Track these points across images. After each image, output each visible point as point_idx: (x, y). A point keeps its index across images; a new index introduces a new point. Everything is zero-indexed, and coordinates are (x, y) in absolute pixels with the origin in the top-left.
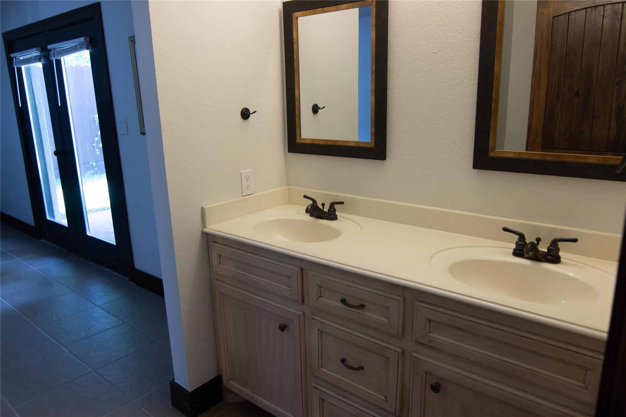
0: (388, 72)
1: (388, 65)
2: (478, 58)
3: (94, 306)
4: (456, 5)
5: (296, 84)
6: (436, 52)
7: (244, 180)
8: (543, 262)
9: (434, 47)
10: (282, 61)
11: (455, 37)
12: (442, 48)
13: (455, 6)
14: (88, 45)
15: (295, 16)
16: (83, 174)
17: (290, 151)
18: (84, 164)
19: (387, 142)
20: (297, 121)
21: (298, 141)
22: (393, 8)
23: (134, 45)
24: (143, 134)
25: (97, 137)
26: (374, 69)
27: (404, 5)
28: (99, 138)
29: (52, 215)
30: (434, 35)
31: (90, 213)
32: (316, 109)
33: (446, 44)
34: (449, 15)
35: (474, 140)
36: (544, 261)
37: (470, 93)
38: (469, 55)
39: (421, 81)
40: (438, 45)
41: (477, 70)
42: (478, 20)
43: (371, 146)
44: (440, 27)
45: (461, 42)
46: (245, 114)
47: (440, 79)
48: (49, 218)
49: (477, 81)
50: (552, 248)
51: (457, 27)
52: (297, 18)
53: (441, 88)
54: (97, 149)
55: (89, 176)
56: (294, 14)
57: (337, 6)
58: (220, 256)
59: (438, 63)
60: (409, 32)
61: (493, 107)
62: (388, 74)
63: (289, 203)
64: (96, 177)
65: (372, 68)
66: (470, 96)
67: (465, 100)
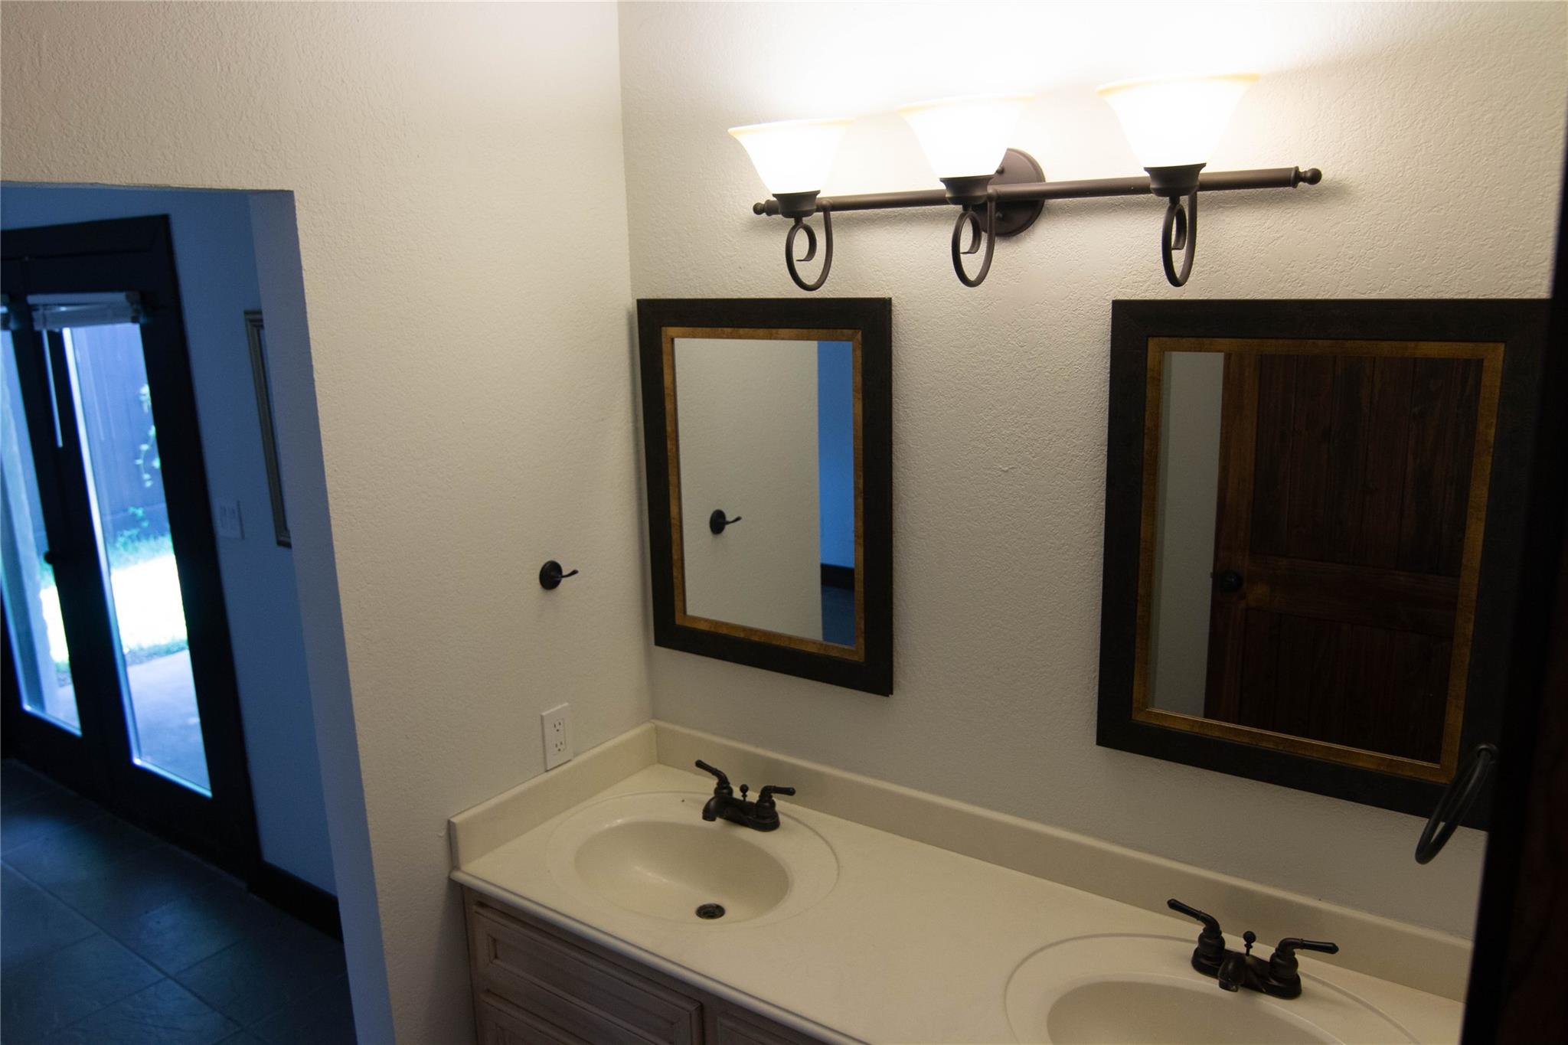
0: (894, 496)
1: (895, 481)
2: (1104, 498)
3: (162, 976)
4: (1050, 373)
5: (672, 490)
6: (1007, 468)
7: (549, 730)
8: (1262, 992)
9: (1000, 458)
10: (636, 430)
11: (1049, 444)
12: (1020, 462)
13: (1047, 374)
14: (137, 311)
15: (666, 335)
16: (110, 539)
17: (659, 642)
18: (113, 513)
19: (895, 654)
20: (675, 574)
21: (679, 621)
22: (904, 353)
23: (258, 331)
24: (285, 544)
25: (146, 441)
26: (861, 486)
27: (928, 353)
28: (152, 446)
29: (38, 698)
30: (1002, 431)
31: (134, 663)
32: (718, 522)
33: (1029, 456)
34: (1033, 393)
35: (1097, 678)
36: (1264, 990)
37: (1087, 573)
38: (1082, 487)
39: (972, 527)
40: (1009, 454)
41: (1101, 524)
42: (1101, 415)
43: (856, 658)
44: (1014, 416)
45: (1064, 457)
46: (551, 576)
47: (1016, 532)
48: (30, 705)
49: (1103, 549)
50: (1278, 960)
51: (1055, 422)
52: (673, 340)
53: (1019, 550)
54: (146, 472)
55: (125, 545)
56: (664, 329)
57: (770, 330)
58: (495, 940)
59: (1010, 494)
60: (942, 414)
61: (1139, 614)
62: (894, 500)
63: (659, 762)
64: (144, 546)
65: (856, 483)
66: (1088, 579)
67: (1075, 586)
